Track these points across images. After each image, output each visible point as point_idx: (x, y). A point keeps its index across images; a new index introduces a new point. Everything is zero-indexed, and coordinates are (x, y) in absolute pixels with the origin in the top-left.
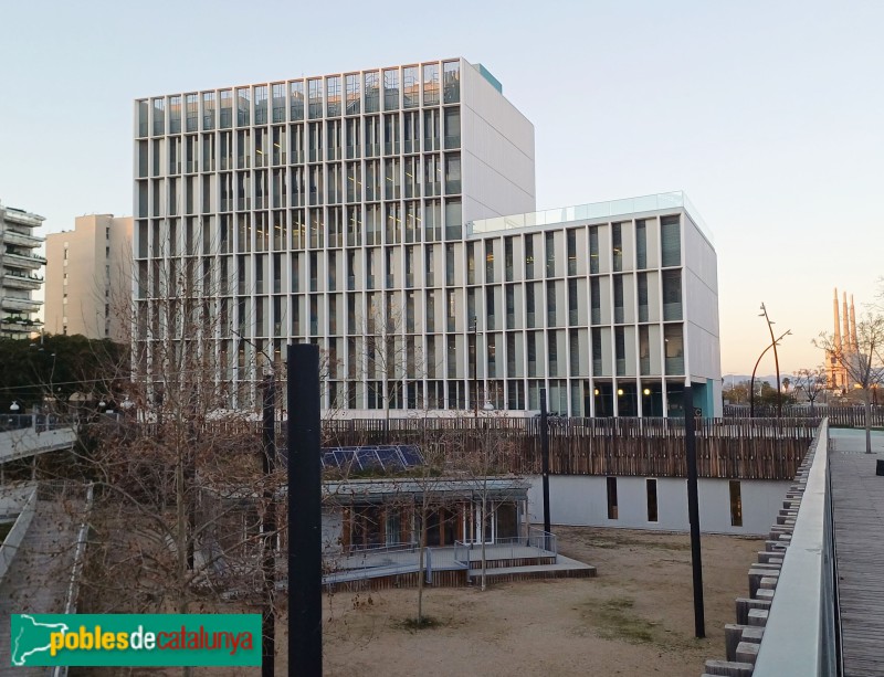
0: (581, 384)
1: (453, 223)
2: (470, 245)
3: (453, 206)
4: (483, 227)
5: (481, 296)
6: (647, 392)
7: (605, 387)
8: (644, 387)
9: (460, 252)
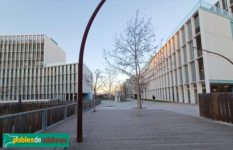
0: (64, 94)
1: (42, 64)
2: (45, 69)
3: (42, 61)
4: (48, 66)
5: (47, 78)
6: (75, 95)
7: (67, 94)
8: (74, 94)
9: (43, 70)
